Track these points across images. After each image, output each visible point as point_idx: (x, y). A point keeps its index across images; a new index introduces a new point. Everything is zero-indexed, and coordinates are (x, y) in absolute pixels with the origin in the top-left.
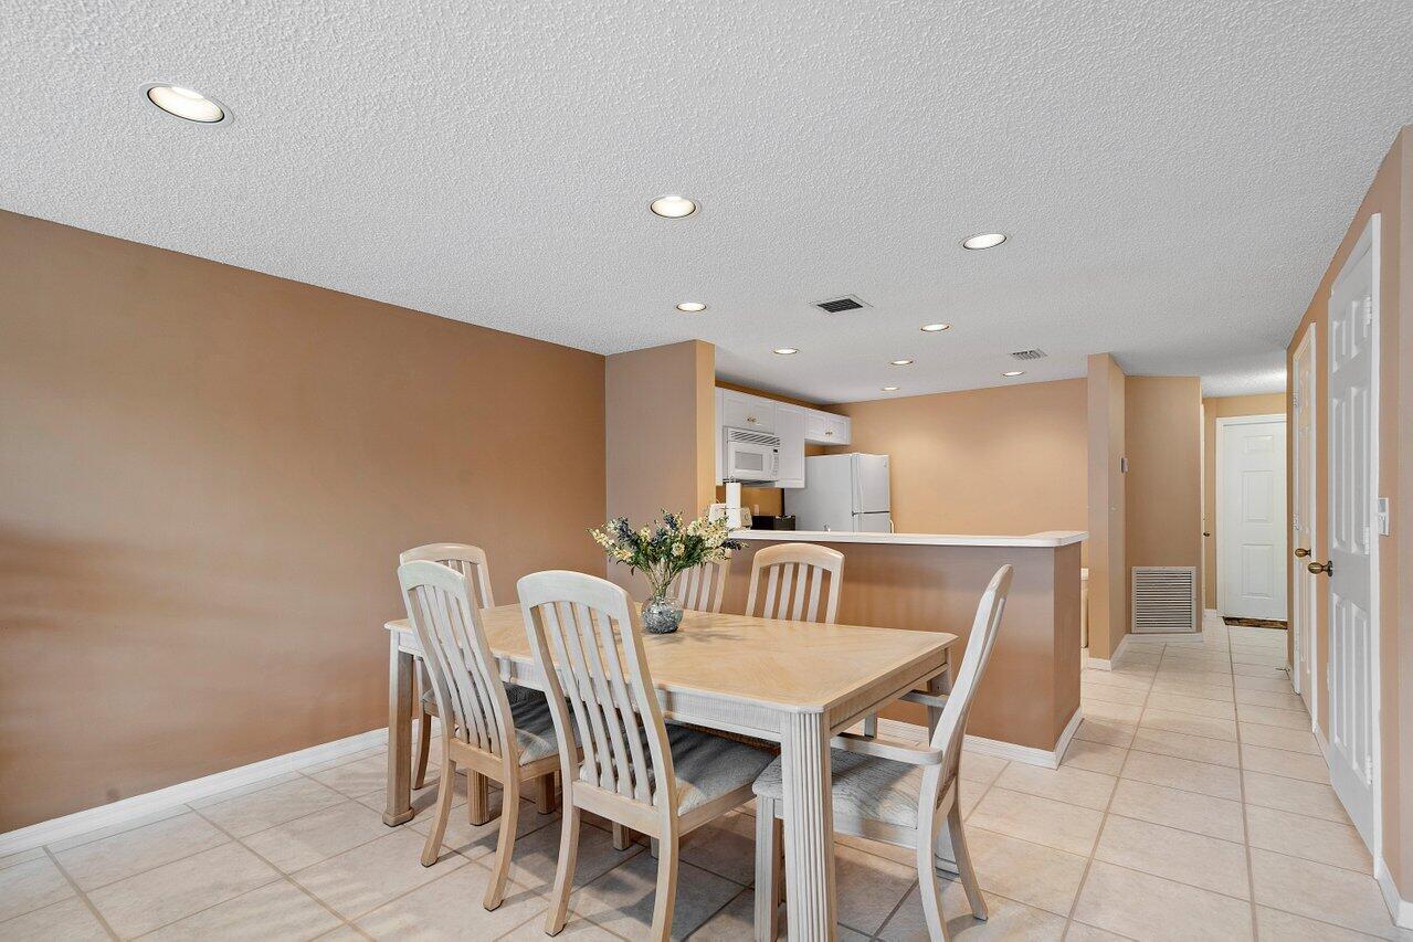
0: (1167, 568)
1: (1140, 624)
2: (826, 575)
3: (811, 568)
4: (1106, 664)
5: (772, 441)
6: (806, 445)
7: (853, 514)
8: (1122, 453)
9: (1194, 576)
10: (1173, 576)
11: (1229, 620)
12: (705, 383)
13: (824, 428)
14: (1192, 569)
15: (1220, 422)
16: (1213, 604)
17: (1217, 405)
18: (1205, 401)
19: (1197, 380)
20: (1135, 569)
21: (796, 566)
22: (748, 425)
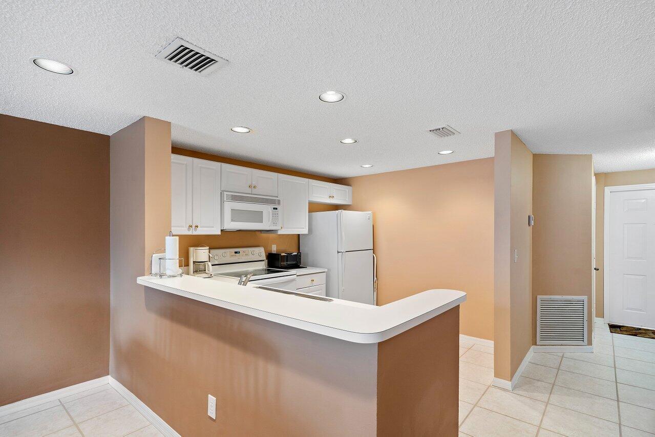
0: (564, 297)
1: (543, 339)
4: (508, 384)
5: (269, 201)
6: (309, 203)
7: (338, 252)
8: (529, 211)
9: (586, 300)
10: (570, 303)
11: (614, 328)
14: (585, 298)
15: (607, 190)
16: (601, 314)
17: (604, 178)
18: (595, 175)
19: (589, 157)
20: (539, 297)
22: (249, 191)
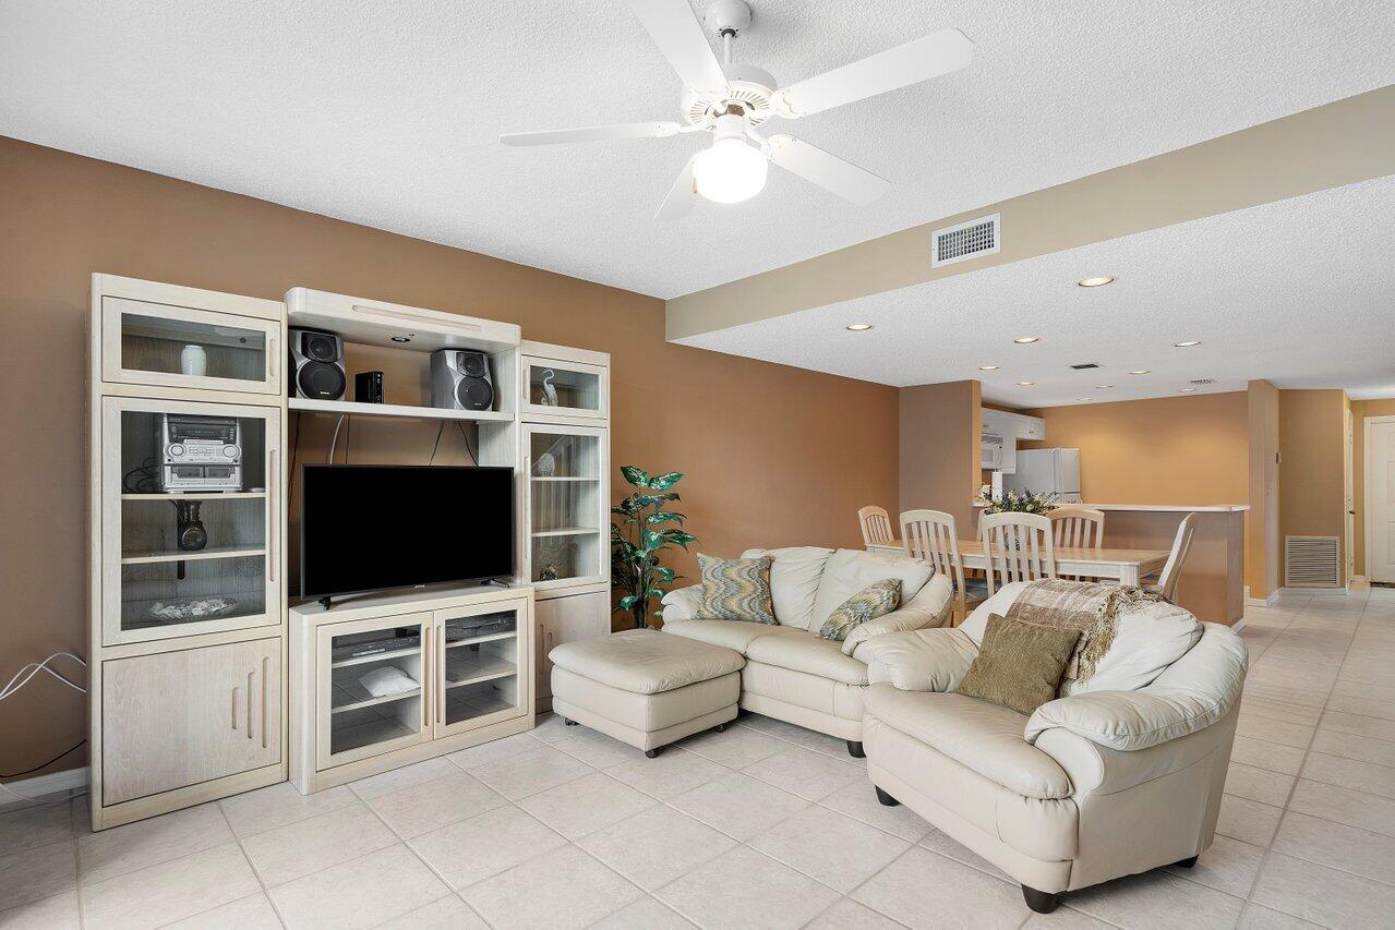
0: (1316, 538)
1: (1292, 580)
2: (1094, 525)
3: (1083, 521)
4: (1263, 602)
5: (999, 441)
6: (1019, 442)
7: (1055, 494)
8: (1276, 450)
9: (1338, 544)
10: (1322, 543)
11: (1374, 584)
12: (976, 405)
13: (1028, 429)
14: (1337, 538)
15: (1367, 420)
16: (1361, 571)
17: (1364, 407)
19: (1340, 392)
20: (1287, 537)
21: (1074, 519)
